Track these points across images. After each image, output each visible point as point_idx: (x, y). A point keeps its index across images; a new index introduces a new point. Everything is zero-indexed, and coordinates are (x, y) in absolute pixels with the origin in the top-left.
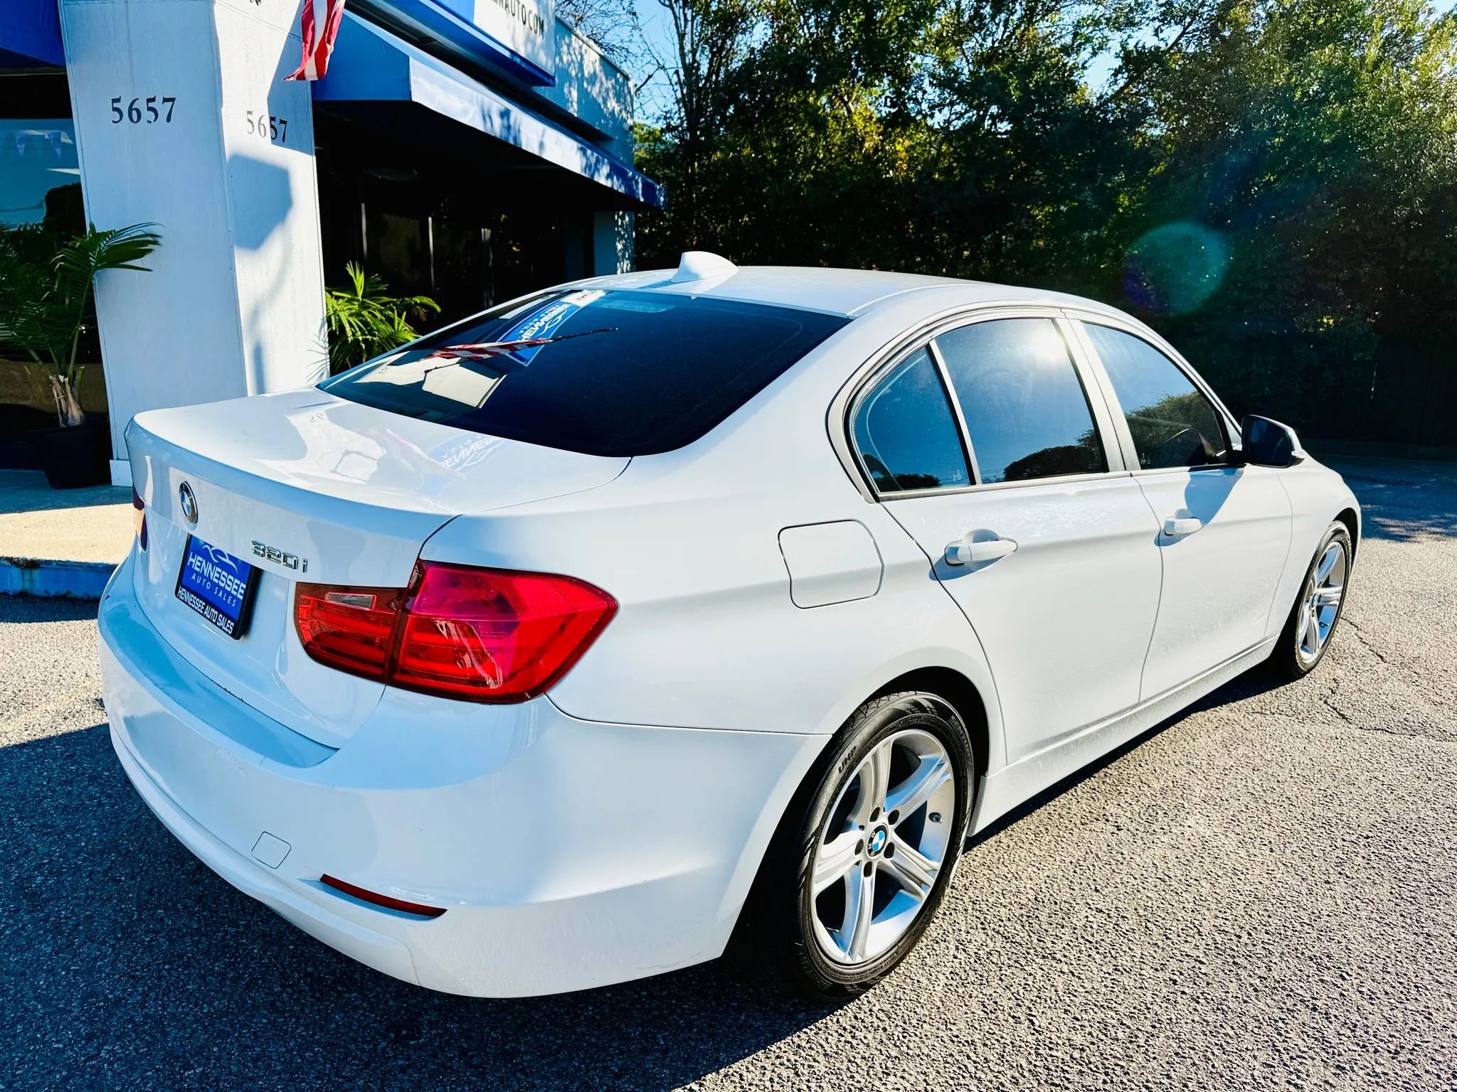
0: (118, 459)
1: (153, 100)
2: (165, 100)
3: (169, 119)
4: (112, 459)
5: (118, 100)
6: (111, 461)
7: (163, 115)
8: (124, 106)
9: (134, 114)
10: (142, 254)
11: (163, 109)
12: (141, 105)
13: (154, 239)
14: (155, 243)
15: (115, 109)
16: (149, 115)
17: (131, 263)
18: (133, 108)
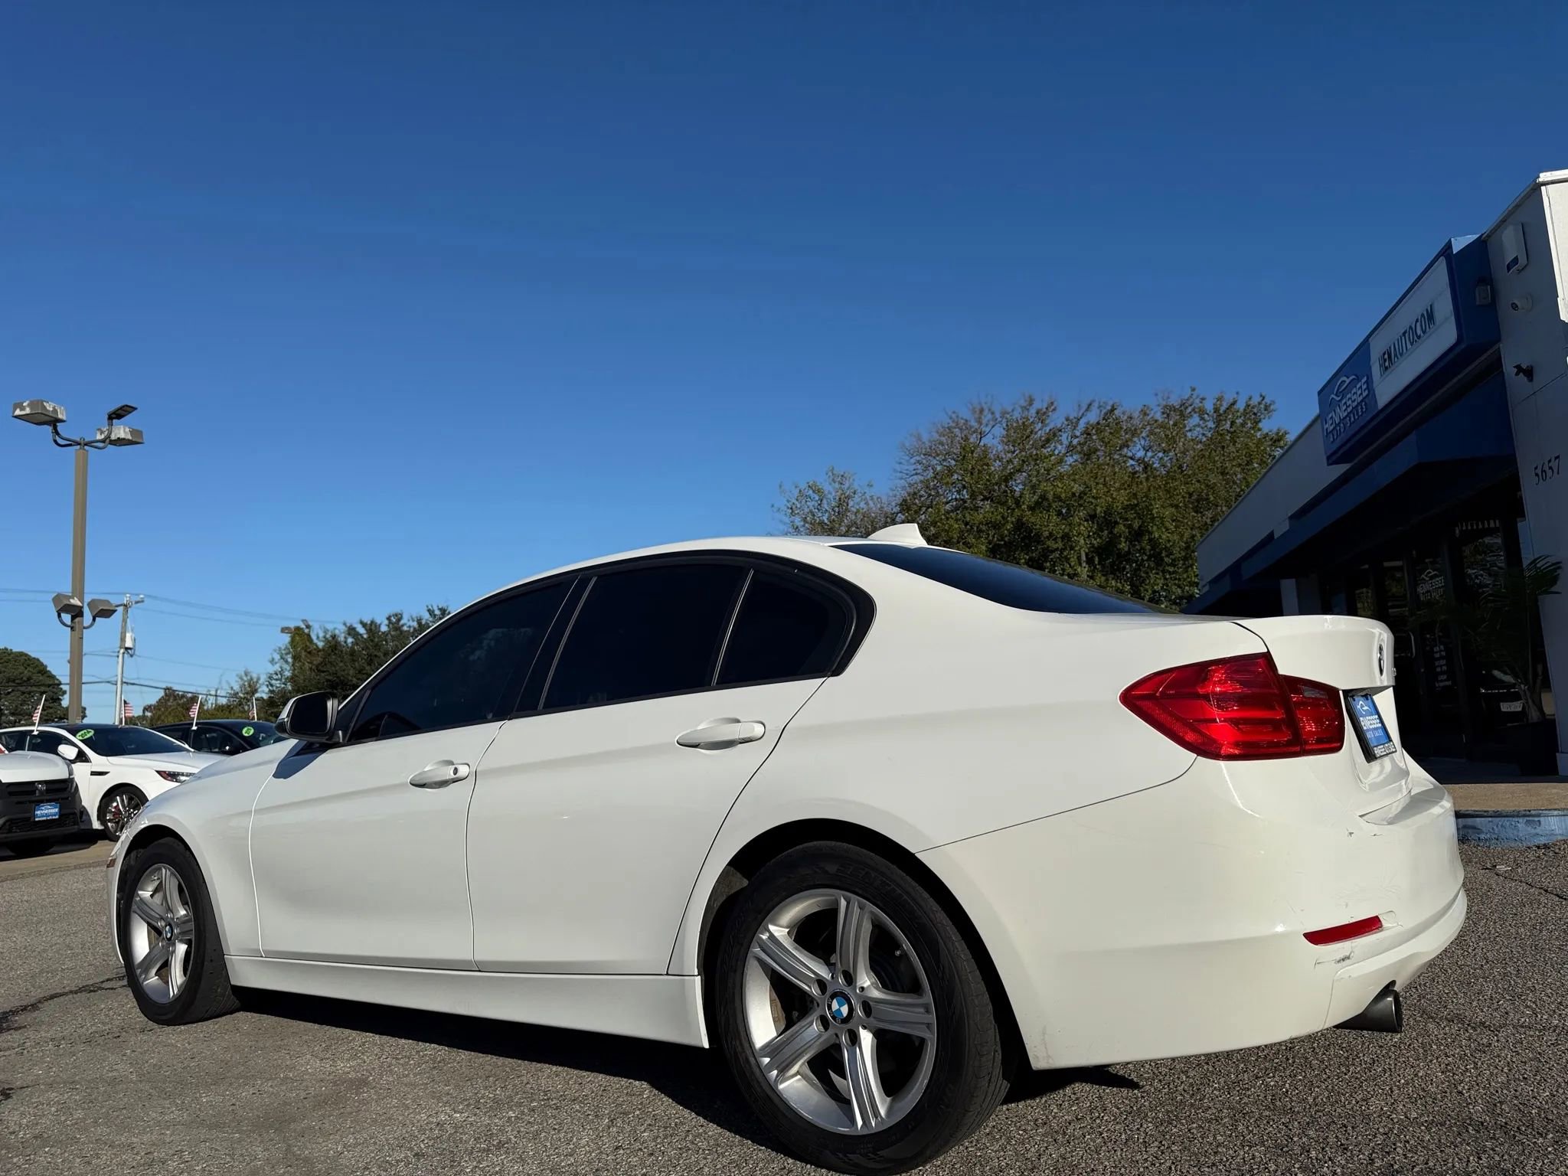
0: (1562, 752)
1: (1550, 461)
2: (1556, 458)
3: (1558, 473)
4: (1558, 752)
5: (1536, 468)
6: (1557, 754)
7: (1555, 471)
8: (1539, 471)
9: (1544, 474)
10: (1554, 580)
11: (1554, 464)
12: (1546, 468)
13: (1557, 566)
14: (1559, 568)
15: (1537, 475)
16: (1549, 473)
17: (1553, 589)
18: (1543, 471)
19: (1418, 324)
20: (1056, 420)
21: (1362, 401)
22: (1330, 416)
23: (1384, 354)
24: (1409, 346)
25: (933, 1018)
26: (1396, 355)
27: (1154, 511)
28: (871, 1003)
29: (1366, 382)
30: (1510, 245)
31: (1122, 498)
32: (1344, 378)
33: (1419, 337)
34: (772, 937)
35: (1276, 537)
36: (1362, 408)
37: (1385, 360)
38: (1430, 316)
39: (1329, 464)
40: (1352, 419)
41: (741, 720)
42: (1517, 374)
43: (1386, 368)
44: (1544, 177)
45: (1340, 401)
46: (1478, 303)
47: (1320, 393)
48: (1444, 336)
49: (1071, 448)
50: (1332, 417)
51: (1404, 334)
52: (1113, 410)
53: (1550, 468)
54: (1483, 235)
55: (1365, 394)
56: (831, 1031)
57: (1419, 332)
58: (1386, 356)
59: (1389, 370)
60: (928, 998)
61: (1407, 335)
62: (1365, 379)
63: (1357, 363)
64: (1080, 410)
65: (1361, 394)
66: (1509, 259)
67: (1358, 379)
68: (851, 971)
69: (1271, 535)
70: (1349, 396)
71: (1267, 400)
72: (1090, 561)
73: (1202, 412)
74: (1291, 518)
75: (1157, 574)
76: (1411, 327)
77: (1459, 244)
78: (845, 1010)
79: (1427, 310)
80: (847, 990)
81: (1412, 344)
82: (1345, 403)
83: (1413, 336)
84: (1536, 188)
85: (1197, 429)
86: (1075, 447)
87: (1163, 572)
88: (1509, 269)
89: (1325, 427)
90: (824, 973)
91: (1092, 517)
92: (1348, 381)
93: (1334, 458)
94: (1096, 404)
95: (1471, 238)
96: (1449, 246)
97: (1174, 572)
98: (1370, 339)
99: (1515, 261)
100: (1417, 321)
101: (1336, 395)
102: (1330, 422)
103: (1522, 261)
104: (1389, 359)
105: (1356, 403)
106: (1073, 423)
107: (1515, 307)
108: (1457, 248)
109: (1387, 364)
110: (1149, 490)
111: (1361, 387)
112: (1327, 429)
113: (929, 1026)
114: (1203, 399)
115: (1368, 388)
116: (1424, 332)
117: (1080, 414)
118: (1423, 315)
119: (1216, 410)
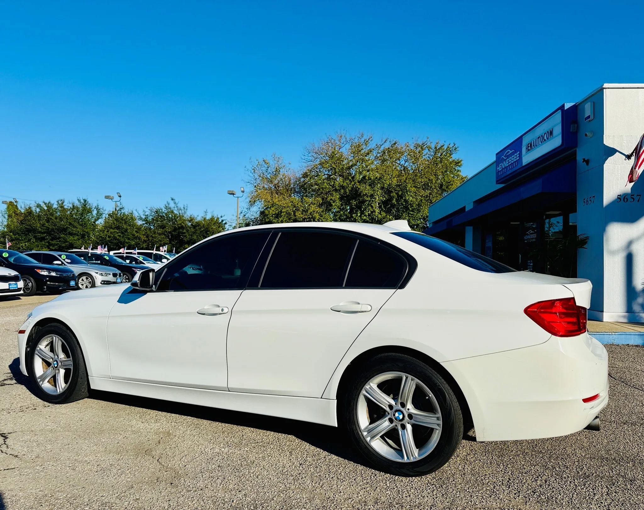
1: (590, 198)
2: (593, 197)
5: (584, 199)
7: (592, 201)
10: (586, 243)
11: (592, 199)
12: (589, 200)
13: (587, 238)
14: (588, 239)
15: (584, 202)
16: (590, 202)
17: (585, 246)
18: (587, 201)
19: (545, 135)
20: (372, 145)
21: (516, 161)
22: (500, 165)
23: (529, 144)
24: (540, 143)
25: (441, 422)
26: (534, 146)
27: (408, 188)
28: (413, 415)
29: (519, 154)
30: (588, 110)
31: (395, 181)
32: (509, 150)
33: (545, 140)
34: (371, 388)
35: (467, 210)
36: (515, 164)
37: (529, 147)
38: (551, 133)
39: (497, 183)
40: (511, 168)
41: (360, 303)
42: (583, 162)
43: (529, 150)
44: (606, 85)
45: (506, 159)
46: (571, 130)
47: (497, 154)
48: (556, 142)
49: (376, 158)
50: (501, 165)
51: (539, 138)
52: (395, 144)
53: (590, 200)
54: (576, 103)
55: (517, 159)
56: (394, 424)
57: (545, 138)
58: (529, 145)
59: (530, 151)
60: (440, 415)
61: (540, 139)
62: (519, 153)
63: (516, 145)
64: (382, 142)
65: (516, 158)
66: (586, 116)
67: (516, 152)
68: (405, 403)
69: (464, 208)
70: (510, 158)
71: (456, 146)
72: (380, 207)
73: (429, 148)
74: (474, 202)
75: (406, 214)
76: (542, 136)
77: (567, 106)
78: (401, 417)
79: (550, 130)
80: (402, 409)
81: (541, 142)
82: (508, 161)
83: (543, 139)
84: (602, 90)
85: (427, 155)
86: (378, 157)
87: (409, 214)
88: (586, 120)
89: (498, 169)
90: (393, 402)
91: (382, 188)
92: (511, 152)
93: (500, 181)
94: (389, 140)
95: (572, 104)
96: (563, 106)
97: (412, 214)
98: (523, 137)
99: (589, 117)
100: (545, 134)
101: (505, 157)
102: (500, 167)
103: (592, 117)
104: (530, 147)
105: (513, 161)
106: (378, 147)
107: (586, 135)
108: (566, 108)
109: (529, 148)
110: (407, 179)
111: (516, 156)
112: (498, 170)
113: (438, 425)
114: (431, 143)
115: (519, 156)
116: (548, 139)
117: (382, 144)
118: (548, 132)
119: (436, 148)
